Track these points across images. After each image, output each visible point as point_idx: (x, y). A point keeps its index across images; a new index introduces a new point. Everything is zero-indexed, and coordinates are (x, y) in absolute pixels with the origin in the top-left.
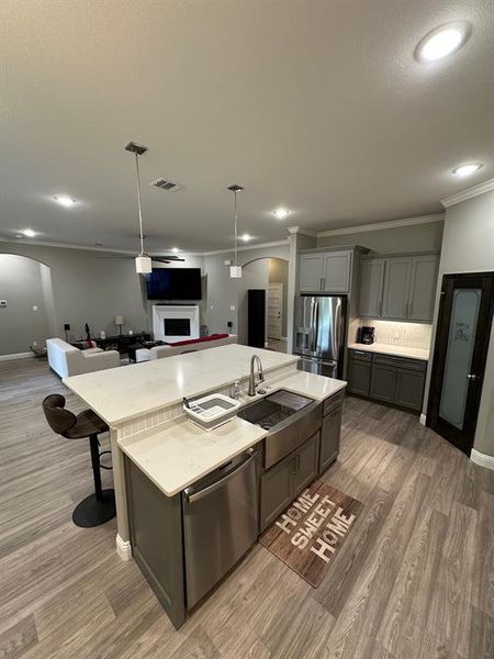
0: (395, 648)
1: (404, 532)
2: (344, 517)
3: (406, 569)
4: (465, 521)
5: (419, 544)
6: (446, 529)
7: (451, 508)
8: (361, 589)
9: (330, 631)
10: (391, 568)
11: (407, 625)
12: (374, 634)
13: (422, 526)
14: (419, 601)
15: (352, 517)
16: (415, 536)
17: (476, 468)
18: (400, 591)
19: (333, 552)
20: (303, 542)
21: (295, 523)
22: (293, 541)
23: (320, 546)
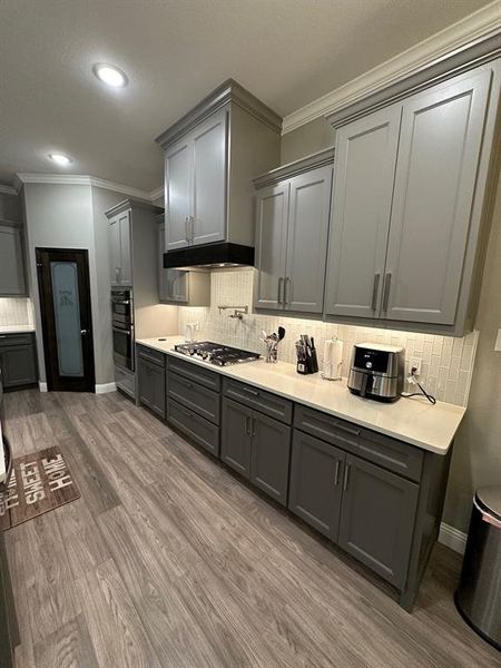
0: (153, 479)
1: (104, 444)
2: (53, 461)
3: (125, 455)
4: (123, 417)
5: (118, 442)
6: (120, 427)
7: (113, 419)
8: (116, 482)
9: (126, 511)
10: (118, 462)
11: (148, 469)
12: (141, 485)
13: (110, 435)
14: (143, 458)
15: (59, 456)
16: (111, 441)
17: (103, 395)
18: (132, 464)
19: (68, 477)
20: (39, 495)
21: (16, 497)
22: (29, 502)
23: (56, 485)
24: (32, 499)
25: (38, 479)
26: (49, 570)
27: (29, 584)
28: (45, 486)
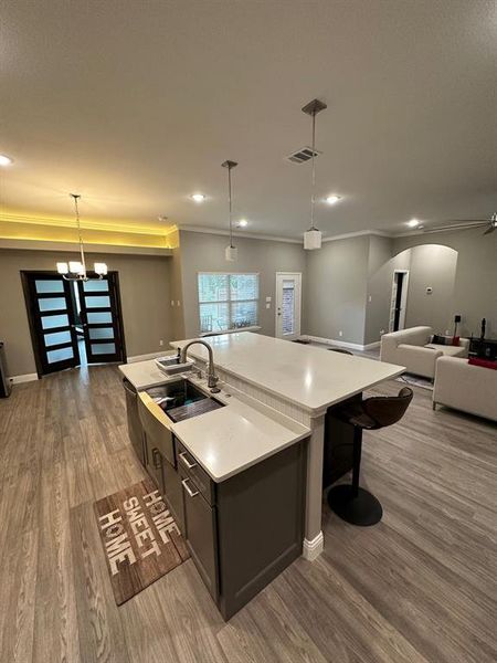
15: (114, 570)
19: (103, 527)
20: (128, 505)
21: (148, 505)
22: (135, 498)
23: (115, 517)
24: (134, 502)
25: (133, 525)
26: (125, 471)
27: (133, 466)
28: (125, 516)
